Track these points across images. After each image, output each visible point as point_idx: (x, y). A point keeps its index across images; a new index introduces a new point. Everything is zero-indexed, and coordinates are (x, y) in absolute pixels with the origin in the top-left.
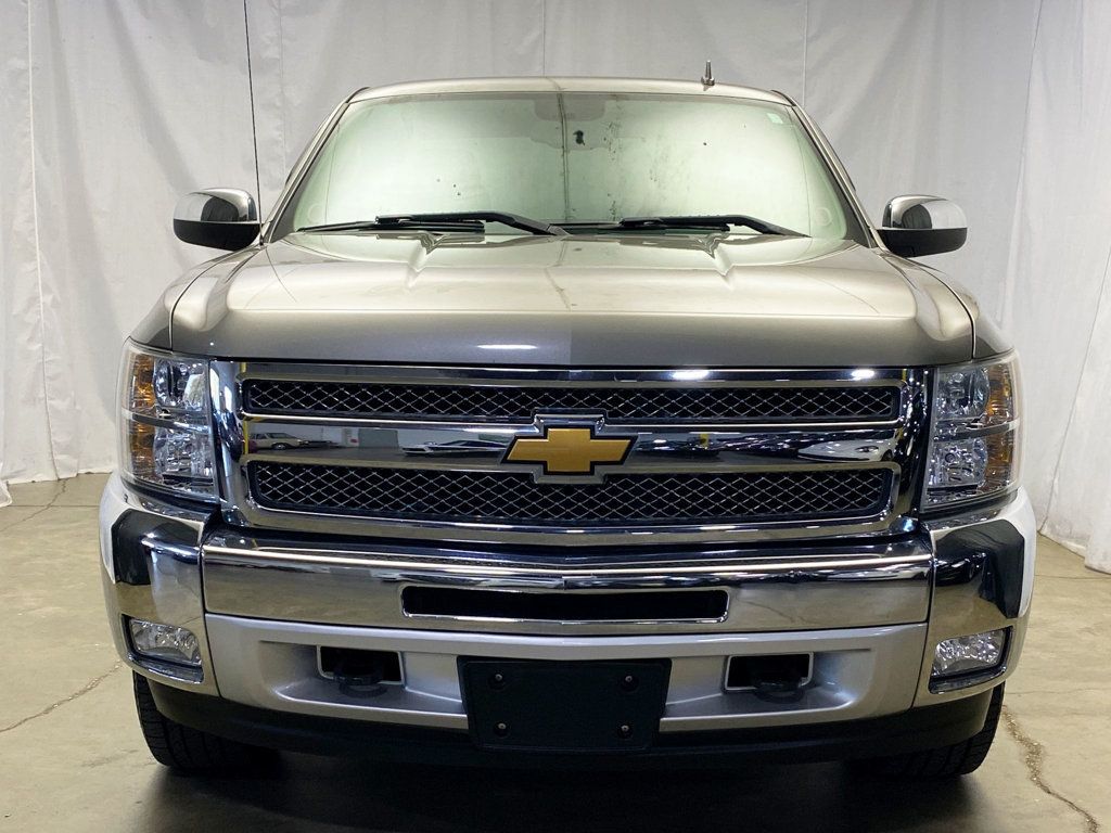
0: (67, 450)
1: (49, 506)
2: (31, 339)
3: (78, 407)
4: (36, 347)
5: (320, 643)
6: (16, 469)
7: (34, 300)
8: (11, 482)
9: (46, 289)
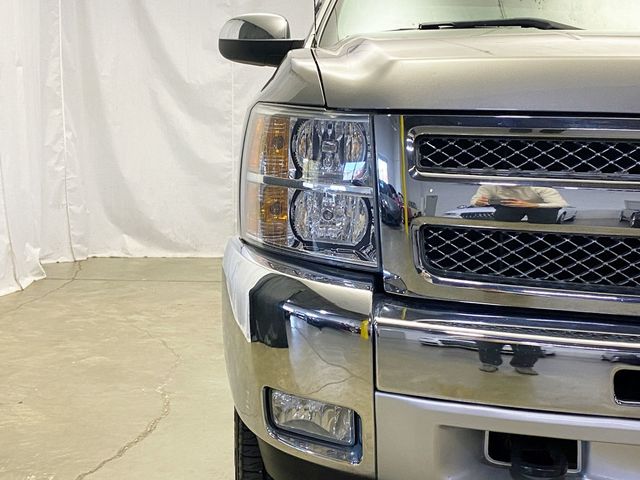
0: (81, 240)
1: (73, 279)
2: (57, 164)
3: (88, 212)
4: (60, 168)
5: (488, 428)
6: (46, 254)
7: (59, 136)
8: (43, 262)
9: (68, 129)
